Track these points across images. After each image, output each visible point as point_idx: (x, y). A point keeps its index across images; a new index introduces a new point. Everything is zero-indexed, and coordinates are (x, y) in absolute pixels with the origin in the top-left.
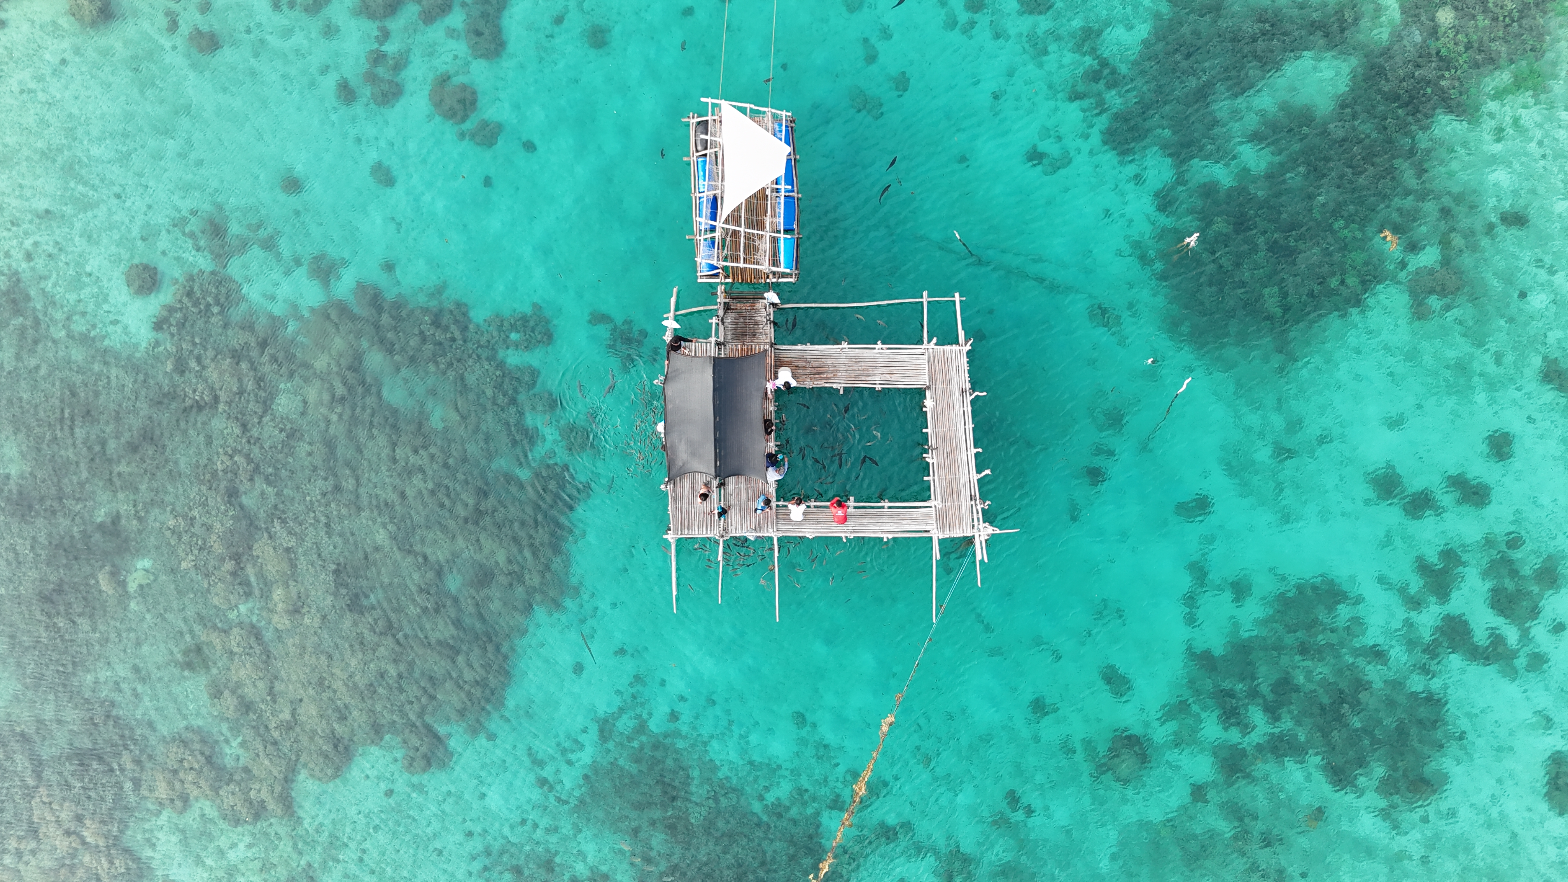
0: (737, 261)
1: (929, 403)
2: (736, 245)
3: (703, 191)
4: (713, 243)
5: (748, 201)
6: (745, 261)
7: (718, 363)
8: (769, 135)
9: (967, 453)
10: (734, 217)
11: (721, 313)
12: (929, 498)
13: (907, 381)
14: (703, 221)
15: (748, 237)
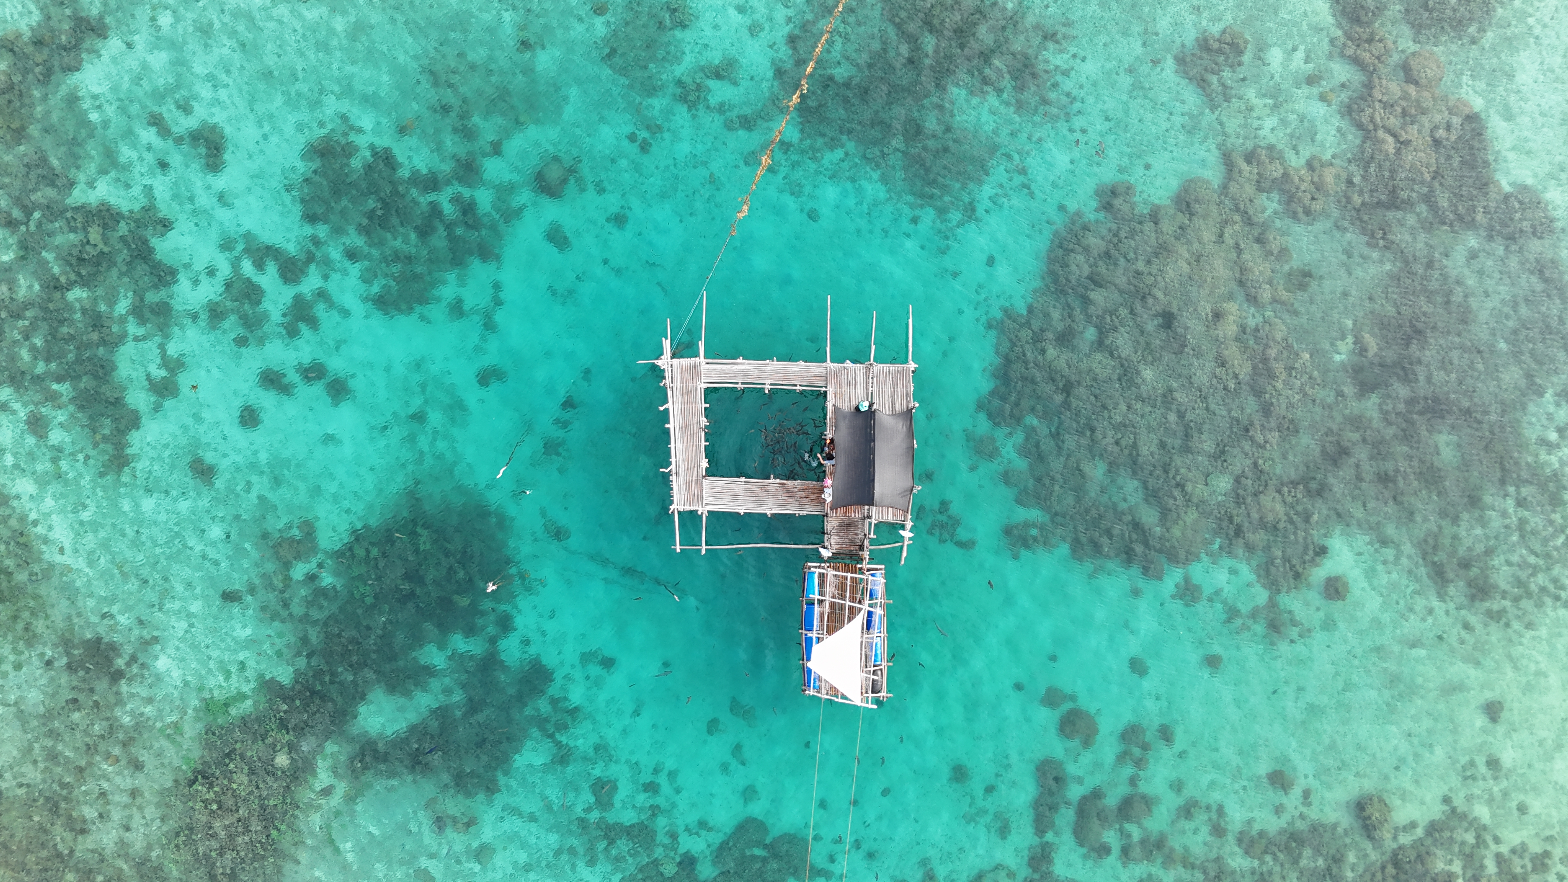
0: (852, 578)
1: (705, 464)
2: (853, 590)
3: (878, 636)
4: (871, 595)
5: (842, 625)
6: (846, 578)
7: (871, 502)
8: (824, 676)
9: (674, 425)
10: (853, 612)
11: (866, 542)
12: (706, 389)
13: (720, 484)
14: (879, 612)
15: (843, 597)
